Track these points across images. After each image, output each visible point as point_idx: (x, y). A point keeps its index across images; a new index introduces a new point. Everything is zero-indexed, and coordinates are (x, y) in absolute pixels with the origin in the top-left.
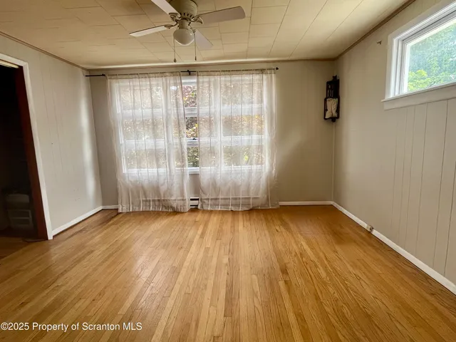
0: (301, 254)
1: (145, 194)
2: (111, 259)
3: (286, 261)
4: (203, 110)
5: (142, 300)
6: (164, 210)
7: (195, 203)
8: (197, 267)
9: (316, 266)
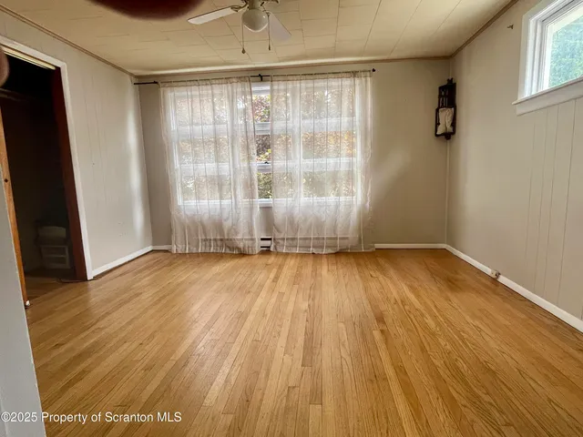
0: (402, 302)
1: (205, 232)
2: (164, 301)
3: (382, 309)
4: (278, 126)
5: (201, 345)
6: (228, 251)
7: (268, 243)
8: (268, 312)
9: (422, 315)
